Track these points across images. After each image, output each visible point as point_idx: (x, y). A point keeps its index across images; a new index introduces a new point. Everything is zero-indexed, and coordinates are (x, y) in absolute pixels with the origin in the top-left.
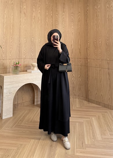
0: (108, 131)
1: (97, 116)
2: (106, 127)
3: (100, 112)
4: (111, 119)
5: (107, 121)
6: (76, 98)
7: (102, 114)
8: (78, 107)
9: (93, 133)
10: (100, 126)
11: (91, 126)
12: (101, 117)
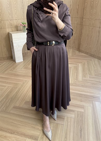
0: (88, 75)
1: (83, 63)
2: (88, 71)
3: (86, 60)
4: (93, 65)
5: (90, 67)
6: (70, 49)
7: (87, 62)
8: (70, 55)
9: (77, 75)
10: (83, 70)
11: (77, 70)
12: (86, 64)
